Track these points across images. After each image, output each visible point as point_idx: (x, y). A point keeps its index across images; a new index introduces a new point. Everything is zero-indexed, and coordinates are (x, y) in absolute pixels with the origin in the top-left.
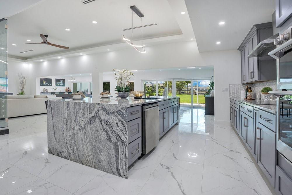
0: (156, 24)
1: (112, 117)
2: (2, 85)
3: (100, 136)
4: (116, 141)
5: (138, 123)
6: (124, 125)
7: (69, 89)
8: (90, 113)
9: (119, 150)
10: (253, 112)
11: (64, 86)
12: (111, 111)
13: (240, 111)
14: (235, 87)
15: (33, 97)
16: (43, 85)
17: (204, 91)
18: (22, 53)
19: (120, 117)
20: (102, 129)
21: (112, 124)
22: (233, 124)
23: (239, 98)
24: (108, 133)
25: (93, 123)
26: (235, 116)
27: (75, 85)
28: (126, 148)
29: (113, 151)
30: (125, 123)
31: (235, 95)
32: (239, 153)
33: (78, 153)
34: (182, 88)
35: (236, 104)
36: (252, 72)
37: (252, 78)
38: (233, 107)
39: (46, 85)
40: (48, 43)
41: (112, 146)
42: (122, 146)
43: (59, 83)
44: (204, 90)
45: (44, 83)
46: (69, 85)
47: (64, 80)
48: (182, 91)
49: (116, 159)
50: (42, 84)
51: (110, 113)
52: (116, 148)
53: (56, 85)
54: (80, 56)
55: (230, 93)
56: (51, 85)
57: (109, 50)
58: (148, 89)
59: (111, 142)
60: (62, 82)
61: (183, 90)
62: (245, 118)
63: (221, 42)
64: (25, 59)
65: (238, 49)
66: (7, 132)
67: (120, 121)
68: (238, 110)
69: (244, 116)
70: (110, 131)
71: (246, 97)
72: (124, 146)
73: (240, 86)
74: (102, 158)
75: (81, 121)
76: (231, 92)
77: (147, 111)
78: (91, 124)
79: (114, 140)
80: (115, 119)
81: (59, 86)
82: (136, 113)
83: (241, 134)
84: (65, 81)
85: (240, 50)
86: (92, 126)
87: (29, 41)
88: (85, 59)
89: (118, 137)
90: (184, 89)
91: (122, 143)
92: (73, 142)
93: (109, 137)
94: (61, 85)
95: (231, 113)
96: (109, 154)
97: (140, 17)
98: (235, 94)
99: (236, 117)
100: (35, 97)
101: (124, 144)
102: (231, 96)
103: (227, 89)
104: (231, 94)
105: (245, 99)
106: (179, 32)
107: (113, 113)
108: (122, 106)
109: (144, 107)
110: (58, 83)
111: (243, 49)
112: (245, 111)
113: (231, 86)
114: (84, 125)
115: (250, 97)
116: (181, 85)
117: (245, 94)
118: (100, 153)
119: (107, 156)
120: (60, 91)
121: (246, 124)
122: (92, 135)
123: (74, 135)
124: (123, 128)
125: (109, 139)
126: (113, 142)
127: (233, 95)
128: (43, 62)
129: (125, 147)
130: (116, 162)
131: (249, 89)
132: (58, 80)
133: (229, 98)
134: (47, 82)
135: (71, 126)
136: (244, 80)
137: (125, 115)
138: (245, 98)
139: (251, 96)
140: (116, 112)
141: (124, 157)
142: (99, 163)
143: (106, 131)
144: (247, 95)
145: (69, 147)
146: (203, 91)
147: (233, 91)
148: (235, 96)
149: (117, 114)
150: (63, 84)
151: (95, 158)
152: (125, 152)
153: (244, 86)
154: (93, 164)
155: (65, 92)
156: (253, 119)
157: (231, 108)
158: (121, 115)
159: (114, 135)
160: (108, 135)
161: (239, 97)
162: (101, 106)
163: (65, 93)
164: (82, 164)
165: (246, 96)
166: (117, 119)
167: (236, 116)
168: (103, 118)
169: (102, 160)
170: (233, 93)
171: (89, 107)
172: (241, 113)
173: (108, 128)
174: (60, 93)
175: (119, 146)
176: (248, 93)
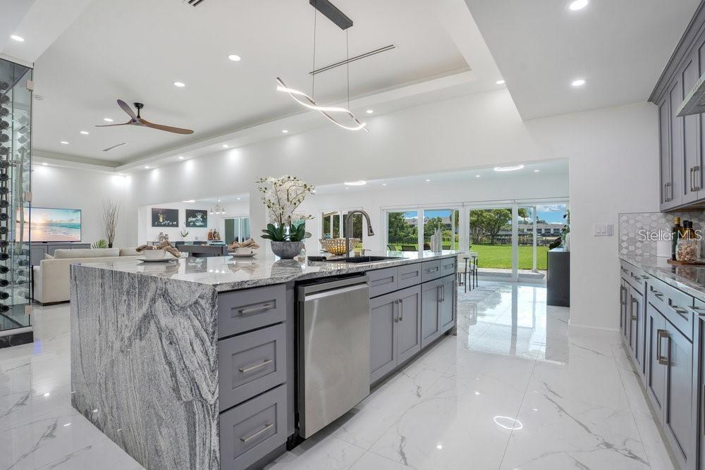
0: (391, 47)
1: (182, 320)
2: (62, 226)
3: (159, 376)
4: (191, 398)
5: (275, 341)
6: (206, 352)
7: (215, 232)
8: (141, 305)
9: (197, 429)
10: (689, 316)
11: (205, 226)
12: (178, 302)
13: (648, 305)
14: (637, 221)
15: (118, 253)
16: (160, 225)
17: (553, 235)
18: (106, 150)
19: (197, 323)
20: (163, 357)
21: (182, 343)
22: (627, 343)
23: (651, 256)
24: (174, 368)
25: (146, 333)
26: (633, 318)
27: (230, 224)
28: (210, 424)
29: (185, 428)
30: (209, 344)
31: (637, 248)
32: (635, 457)
33: (119, 417)
34: (499, 227)
35: (637, 279)
36: (696, 169)
37: (696, 189)
38: (627, 285)
39: (165, 225)
40: (144, 123)
41: (182, 412)
42: (202, 416)
43: (194, 219)
44: (552, 232)
45: (161, 220)
46: (216, 223)
47: (204, 213)
48: (498, 235)
49: (190, 454)
50: (156, 222)
51: (176, 308)
52: (191, 422)
53: (188, 224)
54: (224, 151)
55: (621, 241)
56: (177, 226)
57: (285, 131)
58: (412, 232)
59: (179, 398)
60: (199, 217)
61: (500, 233)
62: (663, 333)
63: (586, 80)
64: (116, 164)
65: (650, 100)
66: (27, 338)
67: (197, 335)
68: (641, 299)
69: (660, 324)
70: (176, 363)
71: (674, 256)
72: (207, 416)
73: (654, 217)
74: (163, 444)
75: (124, 326)
76: (625, 238)
77: (312, 302)
78: (141, 339)
79: (186, 393)
80: (187, 327)
81: (195, 226)
82: (265, 310)
83: (650, 385)
84: (206, 215)
85: (656, 103)
86: (143, 343)
87: (109, 120)
88: (234, 157)
89: (195, 386)
90: (504, 230)
91: (203, 406)
92: (110, 385)
93: (176, 381)
94: (198, 224)
95: (623, 306)
96: (176, 434)
97: (343, 29)
98: (639, 245)
99: (634, 322)
100: (121, 254)
101: (206, 412)
102: (625, 251)
103: (611, 227)
104: (625, 245)
105: (668, 261)
106: (459, 65)
107: (183, 309)
108: (201, 287)
109: (300, 288)
110: (191, 219)
111: (667, 97)
112: (663, 306)
113: (625, 218)
114: (129, 339)
115: (688, 253)
116: (496, 221)
117: (671, 244)
118: (160, 429)
119: (171, 439)
120: (196, 238)
121: (664, 353)
122: (143, 370)
123: (112, 363)
124: (204, 359)
125: (176, 390)
126: (185, 400)
127: (632, 248)
128: (150, 170)
129: (210, 420)
130: (191, 465)
131: (685, 227)
132: (191, 213)
133: (617, 255)
134: (166, 217)
135: (107, 337)
136: (670, 196)
137: (208, 319)
138: (671, 256)
139: (692, 253)
140: (190, 306)
141: (207, 452)
142: (157, 459)
143: (170, 364)
144: (677, 249)
145: (104, 396)
146: (549, 236)
147: (632, 235)
148: (639, 252)
149: (192, 313)
150: (202, 222)
151: (149, 441)
152: (208, 435)
153: (670, 217)
154: (145, 457)
155: (206, 240)
156: (692, 342)
157: (622, 288)
158: (199, 318)
159: (185, 379)
160: (174, 375)
161: (653, 252)
162: (160, 285)
163: (206, 243)
164: (127, 451)
165: (674, 250)
166: (191, 327)
167: (637, 319)
168: (163, 324)
169: (163, 448)
170: (632, 241)
171: (137, 286)
172: (650, 310)
173: (173, 356)
174: (195, 243)
175: (197, 416)
176: (679, 241)
